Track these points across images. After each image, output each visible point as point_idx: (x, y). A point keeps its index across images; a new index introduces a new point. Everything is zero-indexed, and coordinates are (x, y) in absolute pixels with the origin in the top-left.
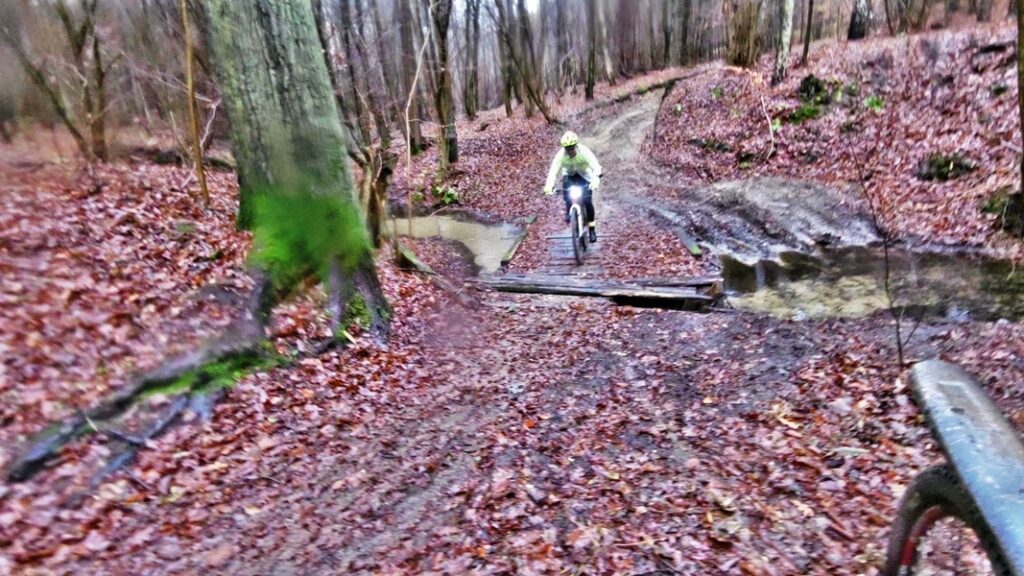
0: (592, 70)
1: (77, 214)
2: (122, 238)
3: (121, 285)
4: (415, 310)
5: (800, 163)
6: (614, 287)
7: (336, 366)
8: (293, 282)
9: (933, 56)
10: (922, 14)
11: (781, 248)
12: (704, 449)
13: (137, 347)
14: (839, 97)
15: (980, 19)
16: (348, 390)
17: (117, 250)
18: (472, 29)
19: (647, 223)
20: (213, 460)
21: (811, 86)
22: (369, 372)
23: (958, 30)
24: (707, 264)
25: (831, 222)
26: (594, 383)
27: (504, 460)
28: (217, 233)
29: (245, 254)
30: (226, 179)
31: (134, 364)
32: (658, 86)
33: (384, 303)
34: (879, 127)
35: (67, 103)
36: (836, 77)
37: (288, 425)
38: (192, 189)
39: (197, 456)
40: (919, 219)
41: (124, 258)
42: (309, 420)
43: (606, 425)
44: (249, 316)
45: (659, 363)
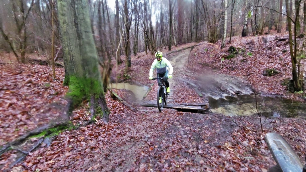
0: (170, 42)
1: (14, 79)
2: (27, 87)
3: (25, 102)
4: (117, 111)
5: (230, 70)
6: (177, 106)
7: (91, 129)
8: (80, 102)
9: (266, 41)
10: (262, 30)
11: (225, 95)
12: (205, 157)
13: (29, 122)
14: (240, 52)
15: (278, 32)
16: (95, 137)
17: (25, 91)
18: (136, 30)
19: (186, 86)
20: (50, 160)
21: (232, 49)
22: (102, 131)
23: (272, 35)
24: (204, 99)
25: (239, 87)
26: (171, 136)
27: (143, 161)
28: (57, 87)
29: (65, 93)
30: (61, 70)
31: (27, 128)
32: (189, 48)
33: (107, 109)
34: (251, 61)
35: (14, 46)
36: (239, 47)
37: (75, 148)
38: (51, 73)
39: (45, 158)
40: (264, 87)
41: (27, 93)
42: (82, 147)
43: (175, 149)
44: (65, 113)
45: (191, 129)
